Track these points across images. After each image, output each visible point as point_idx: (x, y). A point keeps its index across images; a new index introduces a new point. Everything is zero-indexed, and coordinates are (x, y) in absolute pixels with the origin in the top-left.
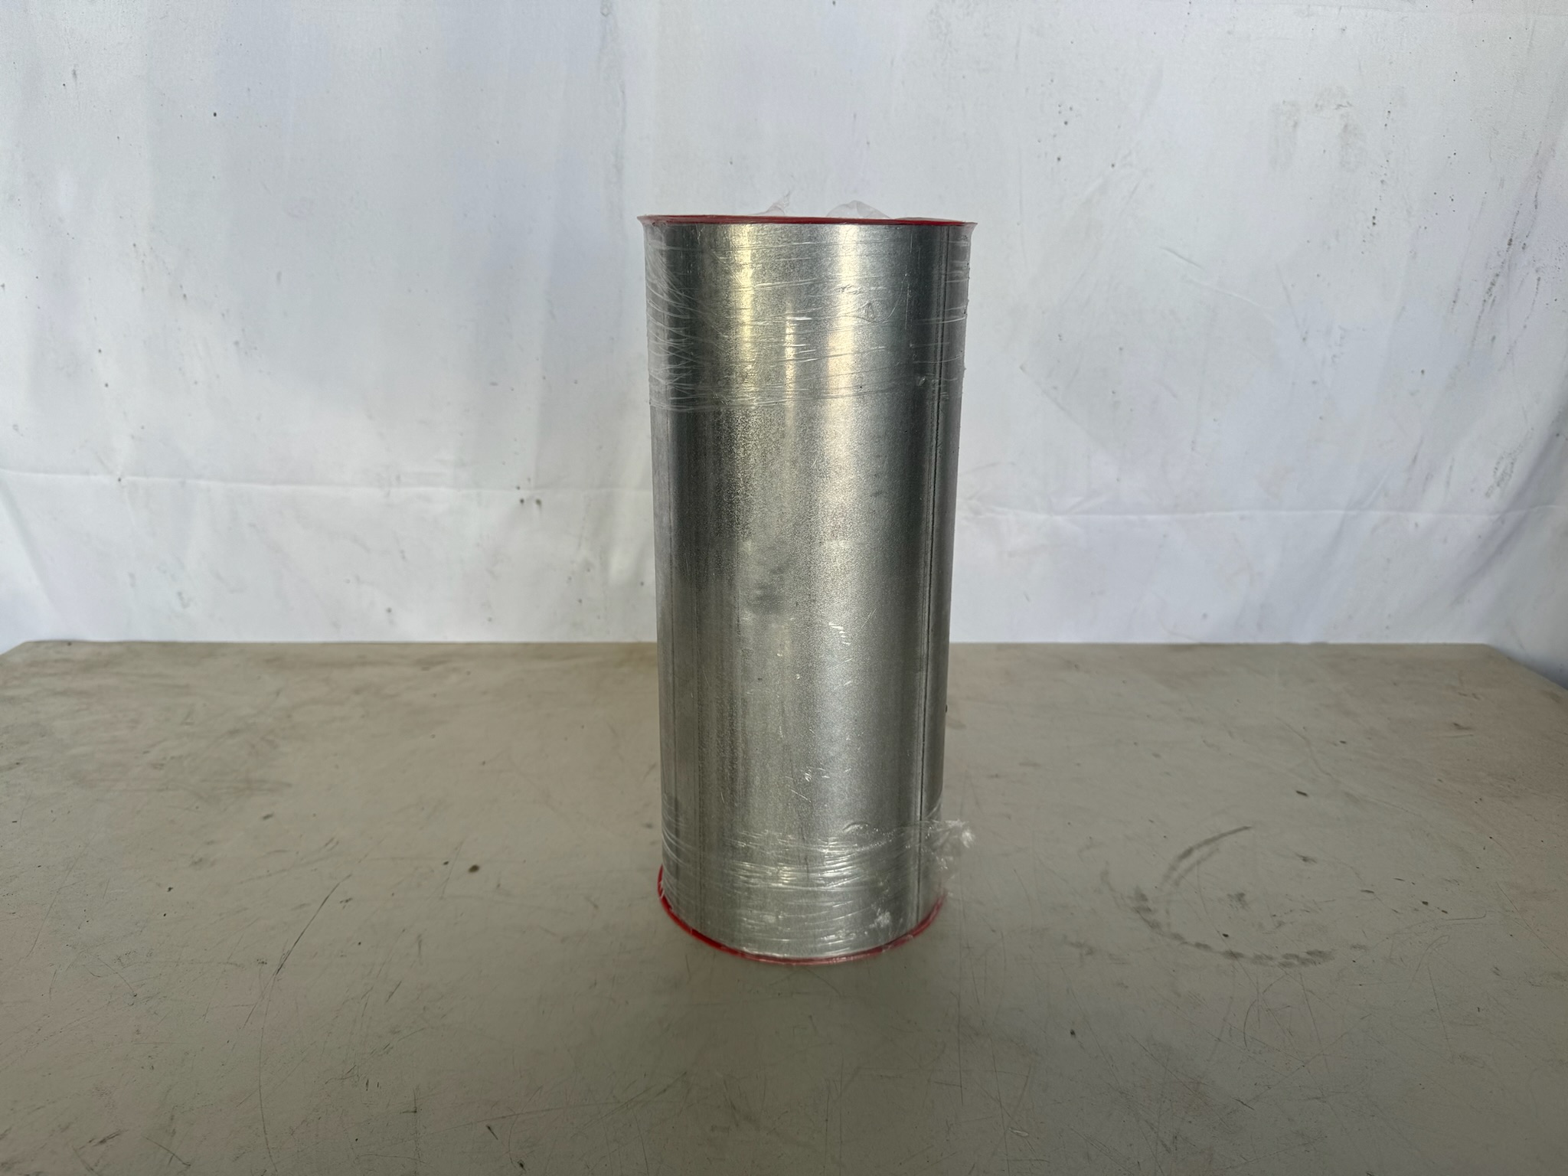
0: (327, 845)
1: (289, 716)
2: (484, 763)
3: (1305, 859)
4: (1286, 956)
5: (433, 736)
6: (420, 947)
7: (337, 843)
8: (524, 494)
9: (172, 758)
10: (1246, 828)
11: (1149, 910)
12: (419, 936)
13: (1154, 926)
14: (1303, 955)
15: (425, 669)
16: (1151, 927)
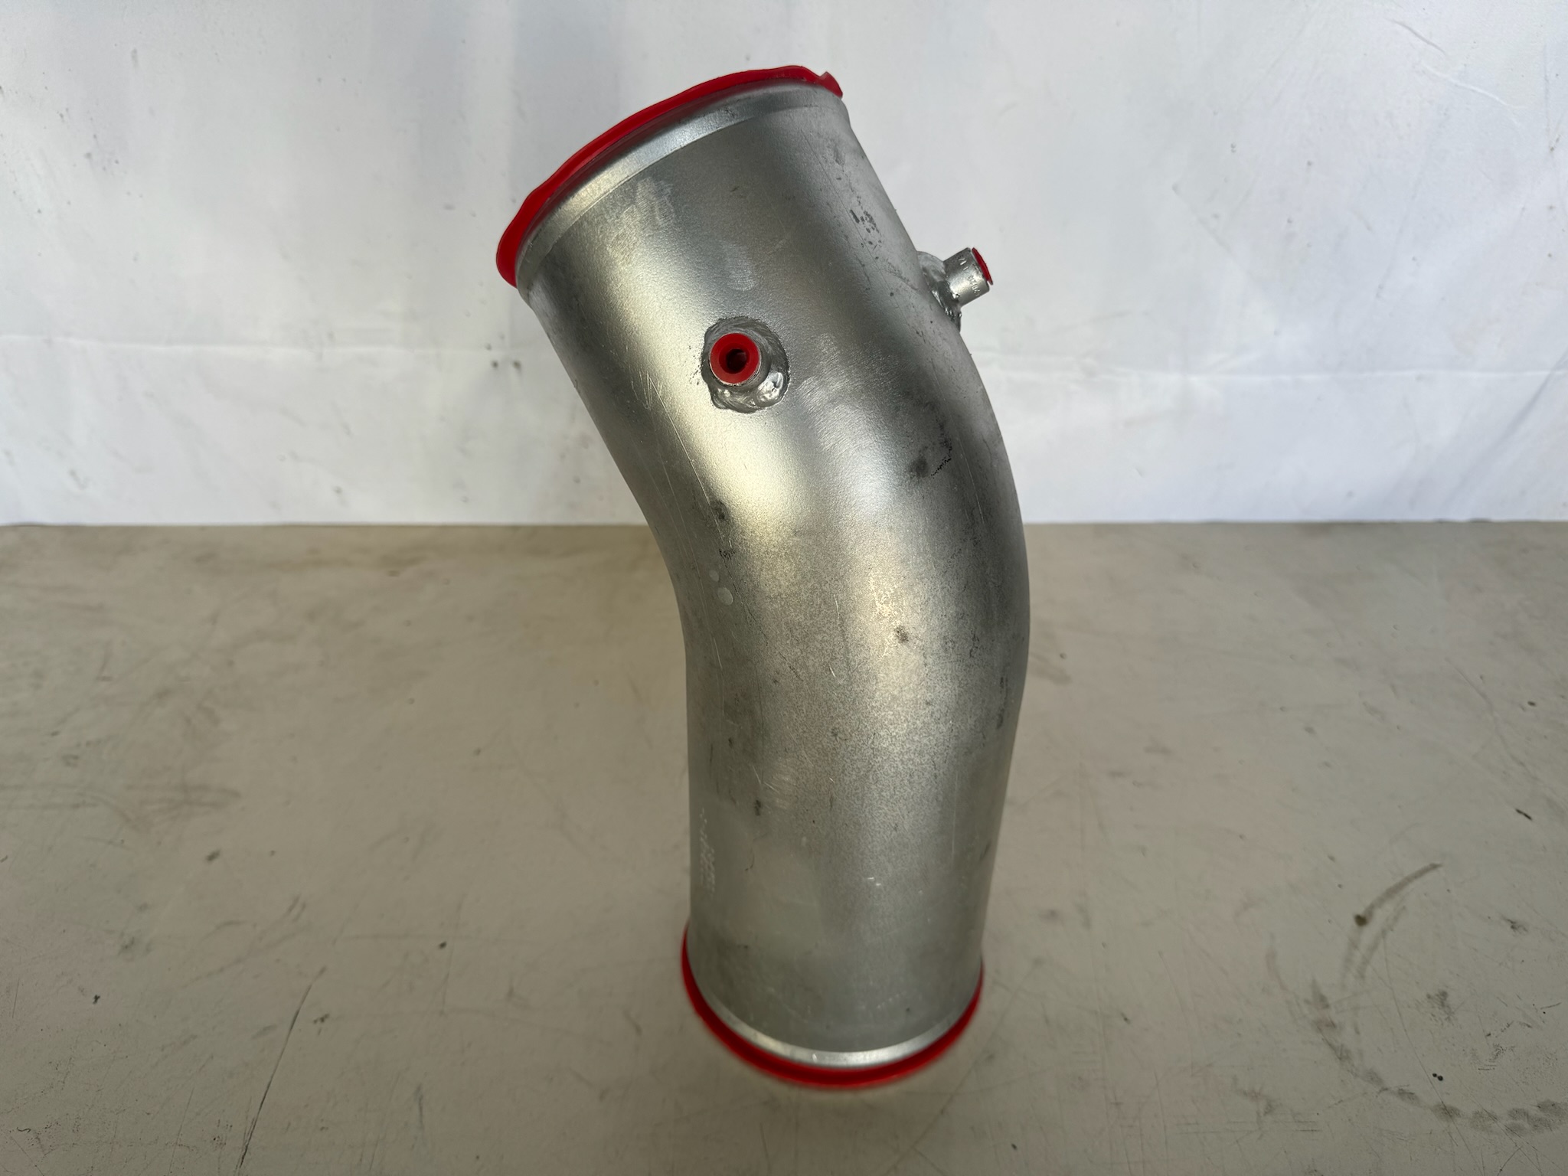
0: (290, 909)
1: (231, 663)
2: (478, 752)
3: (1514, 926)
4: (1515, 1113)
5: (412, 701)
6: (421, 1109)
7: (304, 906)
8: (496, 355)
9: (88, 744)
10: (1434, 867)
11: (1332, 1025)
12: (419, 1089)
13: (1342, 1055)
14: (1534, 1112)
15: (393, 574)
16: (1340, 1059)
